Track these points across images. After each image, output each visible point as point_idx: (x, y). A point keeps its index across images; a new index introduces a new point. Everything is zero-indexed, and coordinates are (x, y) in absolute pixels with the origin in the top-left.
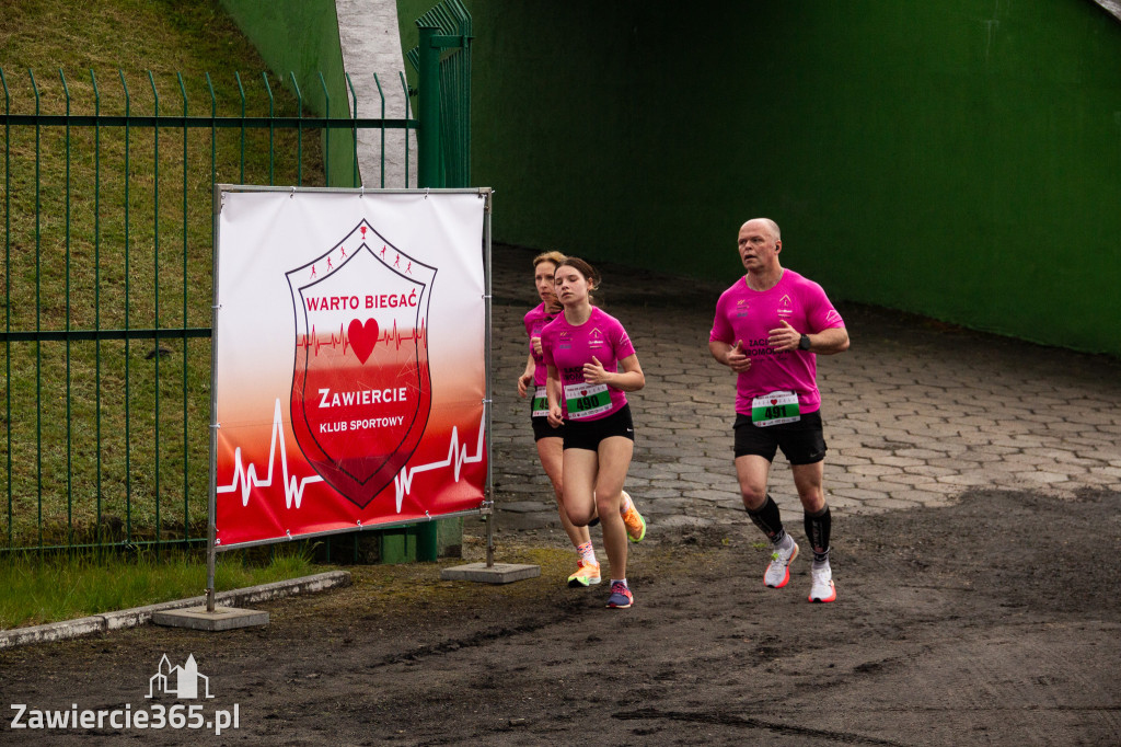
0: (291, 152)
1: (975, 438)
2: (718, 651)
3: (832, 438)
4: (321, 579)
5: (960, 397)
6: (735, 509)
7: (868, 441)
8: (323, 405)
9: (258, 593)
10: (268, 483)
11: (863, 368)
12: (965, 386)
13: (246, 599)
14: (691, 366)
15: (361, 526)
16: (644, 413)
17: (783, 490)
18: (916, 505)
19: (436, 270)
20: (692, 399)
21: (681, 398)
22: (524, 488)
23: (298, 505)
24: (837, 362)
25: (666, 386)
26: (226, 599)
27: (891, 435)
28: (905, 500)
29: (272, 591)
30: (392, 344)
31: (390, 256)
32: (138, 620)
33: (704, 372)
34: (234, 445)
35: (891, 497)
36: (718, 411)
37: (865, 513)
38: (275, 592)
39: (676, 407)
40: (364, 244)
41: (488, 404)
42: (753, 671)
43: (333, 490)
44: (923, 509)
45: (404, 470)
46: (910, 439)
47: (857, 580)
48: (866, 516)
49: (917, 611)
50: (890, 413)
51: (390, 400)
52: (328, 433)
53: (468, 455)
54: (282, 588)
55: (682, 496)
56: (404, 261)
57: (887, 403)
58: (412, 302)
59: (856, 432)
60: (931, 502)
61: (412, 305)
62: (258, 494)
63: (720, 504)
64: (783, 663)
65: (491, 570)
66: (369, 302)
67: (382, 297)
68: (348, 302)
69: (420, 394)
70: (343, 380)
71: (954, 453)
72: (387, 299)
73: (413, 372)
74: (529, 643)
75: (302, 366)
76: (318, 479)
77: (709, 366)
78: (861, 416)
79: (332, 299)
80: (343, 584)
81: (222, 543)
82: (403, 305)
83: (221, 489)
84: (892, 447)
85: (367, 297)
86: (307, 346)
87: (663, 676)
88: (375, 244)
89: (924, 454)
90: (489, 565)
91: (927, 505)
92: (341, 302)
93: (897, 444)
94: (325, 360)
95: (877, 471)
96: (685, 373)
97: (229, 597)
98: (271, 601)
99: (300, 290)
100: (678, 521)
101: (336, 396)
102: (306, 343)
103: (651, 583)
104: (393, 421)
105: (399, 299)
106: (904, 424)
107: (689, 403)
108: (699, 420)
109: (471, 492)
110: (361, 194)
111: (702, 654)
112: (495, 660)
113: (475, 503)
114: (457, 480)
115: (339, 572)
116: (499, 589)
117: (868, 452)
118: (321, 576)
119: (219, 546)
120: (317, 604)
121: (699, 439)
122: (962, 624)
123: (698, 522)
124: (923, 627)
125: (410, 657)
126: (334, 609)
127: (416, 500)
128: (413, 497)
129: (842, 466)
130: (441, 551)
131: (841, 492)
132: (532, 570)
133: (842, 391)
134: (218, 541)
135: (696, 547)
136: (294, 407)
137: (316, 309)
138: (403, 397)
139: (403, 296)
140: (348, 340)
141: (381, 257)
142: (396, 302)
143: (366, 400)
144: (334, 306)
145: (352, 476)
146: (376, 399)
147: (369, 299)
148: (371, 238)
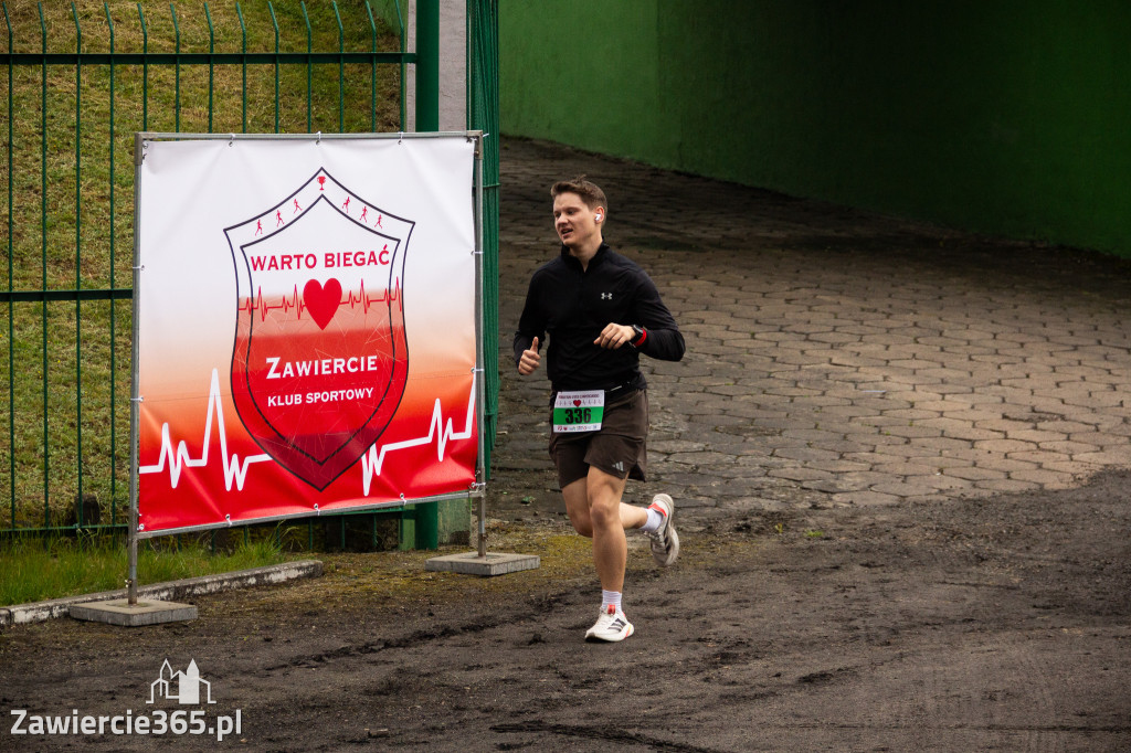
0: (364, 80)
2: (674, 656)
3: (973, 407)
4: (288, 569)
6: (821, 491)
7: (1013, 411)
8: (272, 375)
9: (205, 584)
10: (203, 462)
11: (1044, 325)
13: (188, 591)
14: (844, 322)
15: (318, 510)
16: (769, 377)
17: (887, 468)
18: (1033, 487)
19: (414, 223)
20: (830, 361)
21: (819, 357)
23: (240, 487)
24: (1016, 317)
25: (807, 346)
26: (163, 590)
27: (1043, 404)
28: (1024, 481)
29: (222, 582)
30: (359, 307)
31: (355, 209)
32: (51, 614)
33: (857, 329)
34: (161, 422)
35: (1009, 478)
36: (855, 375)
37: (969, 496)
38: (226, 583)
39: (807, 370)
40: (322, 196)
41: (478, 373)
42: (689, 679)
43: (284, 470)
45: (373, 449)
46: (1062, 409)
47: (894, 576)
48: (968, 500)
49: (933, 612)
50: (1054, 379)
51: (356, 369)
52: (277, 407)
53: (455, 431)
54: (230, 580)
55: (766, 475)
56: (372, 215)
57: (1054, 367)
58: (384, 259)
59: (1004, 401)
60: (1052, 483)
61: (383, 263)
62: (191, 476)
63: (805, 485)
64: (728, 672)
65: (482, 561)
66: (330, 260)
67: (345, 254)
68: (302, 260)
69: (394, 363)
70: (297, 347)
71: (1104, 427)
72: (352, 257)
73: (386, 338)
74: (465, 645)
75: (245, 332)
76: (265, 457)
77: (865, 323)
78: (1016, 382)
79: (283, 257)
80: (312, 574)
81: (146, 529)
82: (372, 264)
83: (145, 470)
84: (1036, 418)
85: (327, 255)
86: (252, 310)
87: (585, 684)
88: (338, 197)
89: (1070, 427)
90: (481, 555)
91: (1046, 487)
92: (295, 261)
93: (1043, 415)
94: (274, 325)
95: (1007, 446)
96: (834, 331)
97: (167, 589)
98: (221, 592)
99: (242, 247)
100: (747, 503)
101: (288, 365)
102: (250, 307)
103: (658, 576)
104: (360, 394)
105: (367, 257)
106: (1064, 392)
107: (825, 366)
108: (827, 386)
109: (463, 473)
110: (318, 140)
111: (649, 660)
112: (413, 663)
113: (464, 485)
114: (441, 458)
115: (308, 561)
116: (485, 582)
117: (1006, 425)
118: (285, 565)
119: (142, 532)
120: (267, 597)
121: (817, 409)
122: (969, 628)
123: (769, 506)
124: (922, 631)
125: (319, 659)
126: (282, 603)
127: (388, 482)
128: (384, 477)
129: (969, 440)
130: (446, 539)
131: (954, 472)
132: (529, 560)
133: (1008, 352)
134: (141, 527)
135: (743, 535)
136: (235, 378)
137: (262, 268)
138: (372, 366)
139: (372, 253)
140: (303, 303)
141: (344, 211)
142: (363, 259)
143: (327, 370)
144: (285, 266)
145: (308, 455)
146: (338, 369)
147: (330, 257)
148: (330, 189)
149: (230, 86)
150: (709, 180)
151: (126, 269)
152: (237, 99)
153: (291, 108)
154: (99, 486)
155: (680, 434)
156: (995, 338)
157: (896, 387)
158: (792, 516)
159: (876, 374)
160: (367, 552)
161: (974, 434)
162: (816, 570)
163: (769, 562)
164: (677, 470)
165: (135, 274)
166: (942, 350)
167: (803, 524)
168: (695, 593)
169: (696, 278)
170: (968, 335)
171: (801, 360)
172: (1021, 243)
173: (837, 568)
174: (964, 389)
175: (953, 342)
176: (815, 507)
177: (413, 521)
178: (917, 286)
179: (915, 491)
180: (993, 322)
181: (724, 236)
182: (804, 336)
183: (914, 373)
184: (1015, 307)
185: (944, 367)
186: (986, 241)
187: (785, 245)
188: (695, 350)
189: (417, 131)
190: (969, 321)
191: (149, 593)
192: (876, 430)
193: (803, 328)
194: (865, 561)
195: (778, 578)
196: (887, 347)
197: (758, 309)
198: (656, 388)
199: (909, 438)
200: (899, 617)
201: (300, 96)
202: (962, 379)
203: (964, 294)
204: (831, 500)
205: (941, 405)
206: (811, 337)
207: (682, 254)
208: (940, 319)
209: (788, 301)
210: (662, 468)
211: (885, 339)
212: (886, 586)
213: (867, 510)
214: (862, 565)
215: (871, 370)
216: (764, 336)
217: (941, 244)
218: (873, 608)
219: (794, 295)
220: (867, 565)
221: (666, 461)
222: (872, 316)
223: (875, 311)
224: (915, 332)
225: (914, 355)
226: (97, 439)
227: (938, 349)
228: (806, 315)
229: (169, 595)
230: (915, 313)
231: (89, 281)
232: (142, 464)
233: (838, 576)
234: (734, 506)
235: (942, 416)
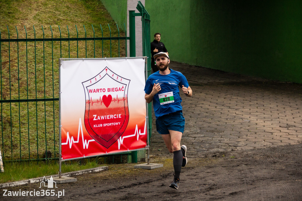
0: (116, 44)
3: (272, 124)
6: (234, 146)
7: (282, 125)
8: (95, 119)
9: (79, 173)
10: (78, 142)
11: (290, 103)
13: (74, 174)
14: (239, 103)
15: (107, 153)
16: (220, 118)
17: (251, 140)
18: (288, 144)
19: (130, 80)
20: (236, 113)
21: (233, 112)
23: (87, 148)
24: (283, 101)
26: (68, 174)
27: (290, 123)
28: (285, 143)
29: (83, 172)
31: (115, 77)
32: (40, 181)
33: (242, 105)
34: (67, 132)
35: (281, 142)
36: (242, 117)
37: (271, 147)
38: (84, 172)
39: (230, 116)
40: (107, 74)
41: (147, 118)
42: (202, 194)
43: (98, 143)
45: (121, 138)
46: (295, 124)
47: (253, 167)
48: (271, 148)
50: (292, 117)
51: (116, 117)
52: (96, 127)
53: (141, 133)
54: (85, 171)
55: (220, 142)
56: (119, 78)
57: (292, 114)
58: (123, 90)
59: (280, 122)
60: (292, 143)
62: (74, 145)
63: (230, 145)
64: (211, 192)
65: (149, 165)
66: (109, 90)
67: (113, 88)
68: (102, 90)
69: (125, 116)
70: (100, 112)
72: (114, 89)
73: (123, 109)
74: (145, 187)
75: (88, 109)
76: (93, 140)
77: (244, 103)
78: (283, 118)
79: (97, 89)
80: (105, 170)
81: (63, 159)
82: (120, 91)
83: (63, 144)
84: (288, 127)
85: (108, 89)
87: (175, 196)
88: (111, 74)
89: (297, 129)
90: (148, 164)
92: (100, 90)
93: (290, 126)
94: (95, 107)
95: (281, 134)
96: (236, 105)
97: (69, 174)
98: (83, 175)
99: (86, 87)
100: (215, 150)
101: (99, 117)
102: (89, 102)
103: (193, 169)
104: (117, 124)
105: (118, 89)
106: (295, 120)
107: (234, 114)
108: (235, 120)
109: (143, 143)
110: (105, 59)
111: (191, 190)
112: (132, 191)
113: (144, 146)
114: (138, 139)
115: (105, 166)
116: (149, 171)
117: (280, 129)
118: (99, 168)
119: (62, 160)
120: (94, 176)
121: (233, 125)
122: (272, 180)
123: (221, 150)
124: (261, 181)
125: (108, 191)
126: (98, 177)
127: (125, 146)
128: (124, 145)
129: (271, 133)
130: (139, 160)
131: (268, 141)
132: (160, 165)
133: (281, 110)
134: (62, 158)
135: (214, 158)
136: (85, 120)
137: (92, 92)
138: (120, 117)
139: (120, 88)
140: (102, 101)
141: (112, 77)
142: (117, 90)
143: (108, 118)
144: (98, 92)
145: (104, 139)
146: (111, 118)
147: (109, 89)
148: (109, 72)
149: (82, 46)
150: (204, 68)
151: (57, 93)
152: (84, 49)
153: (98, 51)
154: (51, 148)
155: (198, 132)
156: (277, 106)
157: (253, 119)
158: (227, 153)
159: (248, 116)
160: (119, 164)
161: (272, 131)
162: (233, 166)
163: (221, 164)
164: (197, 142)
165: (59, 94)
166: (264, 110)
167: (230, 155)
168: (203, 173)
169: (201, 93)
170: (270, 106)
171: (228, 113)
172: (283, 82)
173: (238, 165)
174: (270, 120)
175: (267, 108)
176: (232, 150)
177: (131, 156)
178: (257, 94)
179: (258, 146)
180: (277, 102)
181: (208, 82)
182: (229, 107)
183: (257, 116)
184: (282, 98)
185: (264, 114)
186: (275, 82)
187: (224, 84)
188: (201, 111)
189: (130, 57)
190: (271, 102)
191: (64, 175)
192: (248, 131)
193: (229, 105)
194: (245, 164)
195: (224, 168)
196: (250, 109)
197: (217, 100)
198: (192, 121)
199: (256, 132)
200: (254, 178)
201: (100, 48)
202: (269, 117)
203: (269, 95)
204: (237, 148)
205: (264, 124)
206: (231, 107)
207: (197, 87)
208: (263, 102)
209: (225, 98)
210: (193, 141)
211: (249, 107)
212: (251, 170)
213: (246, 151)
214: (245, 165)
215: (246, 115)
216: (219, 107)
217: (263, 83)
218: (248, 176)
219: (226, 97)
220: (246, 165)
221: (195, 139)
222: (246, 101)
223: (247, 100)
224: (257, 105)
225: (257, 111)
226: (50, 136)
227: (263, 110)
228: (229, 102)
229: (69, 176)
230: (257, 101)
231: (47, 96)
232: (62, 143)
233: (239, 168)
234: (212, 151)
235: (264, 127)
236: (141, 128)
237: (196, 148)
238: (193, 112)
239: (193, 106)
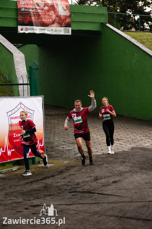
1: (133, 138)
2: (87, 179)
4: (15, 168)
5: (131, 130)
8: (14, 136)
9: (3, 171)
10: (4, 151)
12: (131, 128)
15: (22, 158)
17: (98, 148)
19: (34, 111)
22: (52, 150)
23: (10, 155)
27: (118, 138)
28: (121, 150)
31: (26, 109)
35: (118, 149)
38: (6, 171)
41: (44, 135)
42: (94, 183)
43: (16, 152)
44: (124, 151)
46: (121, 138)
47: (112, 165)
49: (123, 171)
50: (118, 133)
52: (15, 142)
53: (41, 145)
56: (28, 110)
58: (30, 117)
60: (126, 150)
62: (3, 154)
64: (99, 181)
68: (18, 117)
70: (18, 132)
71: (129, 141)
74: (53, 179)
75: (10, 130)
76: (14, 150)
80: (19, 169)
87: (77, 184)
89: (124, 141)
91: (125, 150)
94: (15, 128)
95: (115, 144)
98: (6, 173)
99: (9, 116)
100: (79, 155)
101: (17, 135)
102: (11, 125)
103: (75, 167)
106: (120, 135)
110: (20, 98)
111: (84, 180)
112: (47, 182)
114: (39, 149)
115: (18, 167)
116: (47, 169)
120: (14, 173)
122: (132, 173)
124: (125, 174)
125: (31, 182)
126: (17, 174)
130: (36, 162)
132: (53, 165)
136: (9, 137)
137: (12, 119)
140: (19, 125)
141: (24, 109)
142: (27, 117)
144: (16, 118)
145: (20, 149)
148: (22, 106)
150: (48, 105)
155: (63, 144)
164: (66, 150)
169: (54, 120)
173: (102, 164)
177: (32, 160)
179: (105, 152)
181: (55, 113)
188: (59, 131)
199: (99, 144)
205: (102, 138)
208: (96, 125)
210: (63, 150)
212: (113, 167)
218: (114, 170)
220: (107, 164)
224: (93, 127)
225: (94, 131)
227: (97, 130)
233: (104, 166)
235: (103, 140)
236: (41, 142)
237: (67, 154)
238: (55, 132)
239: (53, 128)
